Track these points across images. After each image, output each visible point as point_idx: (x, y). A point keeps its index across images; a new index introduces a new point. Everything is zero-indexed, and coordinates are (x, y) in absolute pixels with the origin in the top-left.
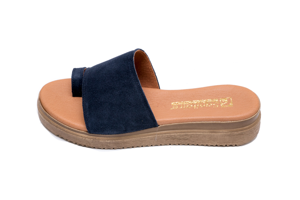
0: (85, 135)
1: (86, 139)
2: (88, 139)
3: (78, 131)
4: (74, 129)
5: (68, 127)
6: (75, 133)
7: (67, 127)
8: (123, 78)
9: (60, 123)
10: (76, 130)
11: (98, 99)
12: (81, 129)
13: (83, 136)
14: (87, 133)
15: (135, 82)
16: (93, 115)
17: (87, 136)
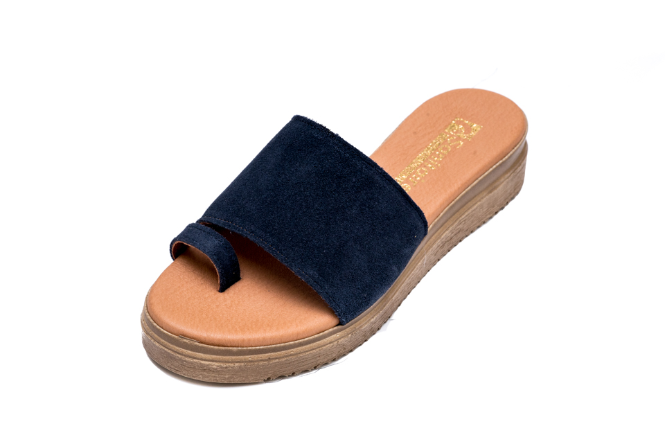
0: (335, 335)
1: (340, 341)
2: (342, 339)
3: (320, 335)
4: (311, 338)
5: (296, 342)
6: (315, 344)
7: (295, 344)
8: (345, 177)
9: (275, 347)
10: (316, 336)
11: (326, 247)
12: (324, 329)
13: (333, 340)
14: (339, 327)
15: (371, 170)
16: (339, 282)
17: (339, 333)
